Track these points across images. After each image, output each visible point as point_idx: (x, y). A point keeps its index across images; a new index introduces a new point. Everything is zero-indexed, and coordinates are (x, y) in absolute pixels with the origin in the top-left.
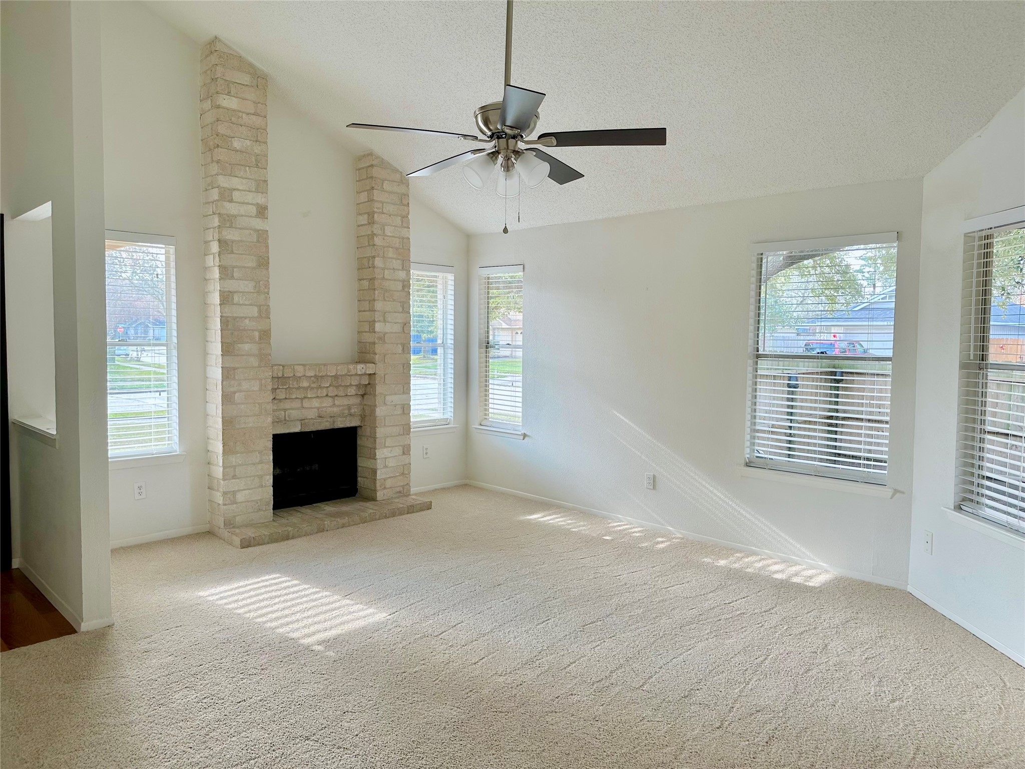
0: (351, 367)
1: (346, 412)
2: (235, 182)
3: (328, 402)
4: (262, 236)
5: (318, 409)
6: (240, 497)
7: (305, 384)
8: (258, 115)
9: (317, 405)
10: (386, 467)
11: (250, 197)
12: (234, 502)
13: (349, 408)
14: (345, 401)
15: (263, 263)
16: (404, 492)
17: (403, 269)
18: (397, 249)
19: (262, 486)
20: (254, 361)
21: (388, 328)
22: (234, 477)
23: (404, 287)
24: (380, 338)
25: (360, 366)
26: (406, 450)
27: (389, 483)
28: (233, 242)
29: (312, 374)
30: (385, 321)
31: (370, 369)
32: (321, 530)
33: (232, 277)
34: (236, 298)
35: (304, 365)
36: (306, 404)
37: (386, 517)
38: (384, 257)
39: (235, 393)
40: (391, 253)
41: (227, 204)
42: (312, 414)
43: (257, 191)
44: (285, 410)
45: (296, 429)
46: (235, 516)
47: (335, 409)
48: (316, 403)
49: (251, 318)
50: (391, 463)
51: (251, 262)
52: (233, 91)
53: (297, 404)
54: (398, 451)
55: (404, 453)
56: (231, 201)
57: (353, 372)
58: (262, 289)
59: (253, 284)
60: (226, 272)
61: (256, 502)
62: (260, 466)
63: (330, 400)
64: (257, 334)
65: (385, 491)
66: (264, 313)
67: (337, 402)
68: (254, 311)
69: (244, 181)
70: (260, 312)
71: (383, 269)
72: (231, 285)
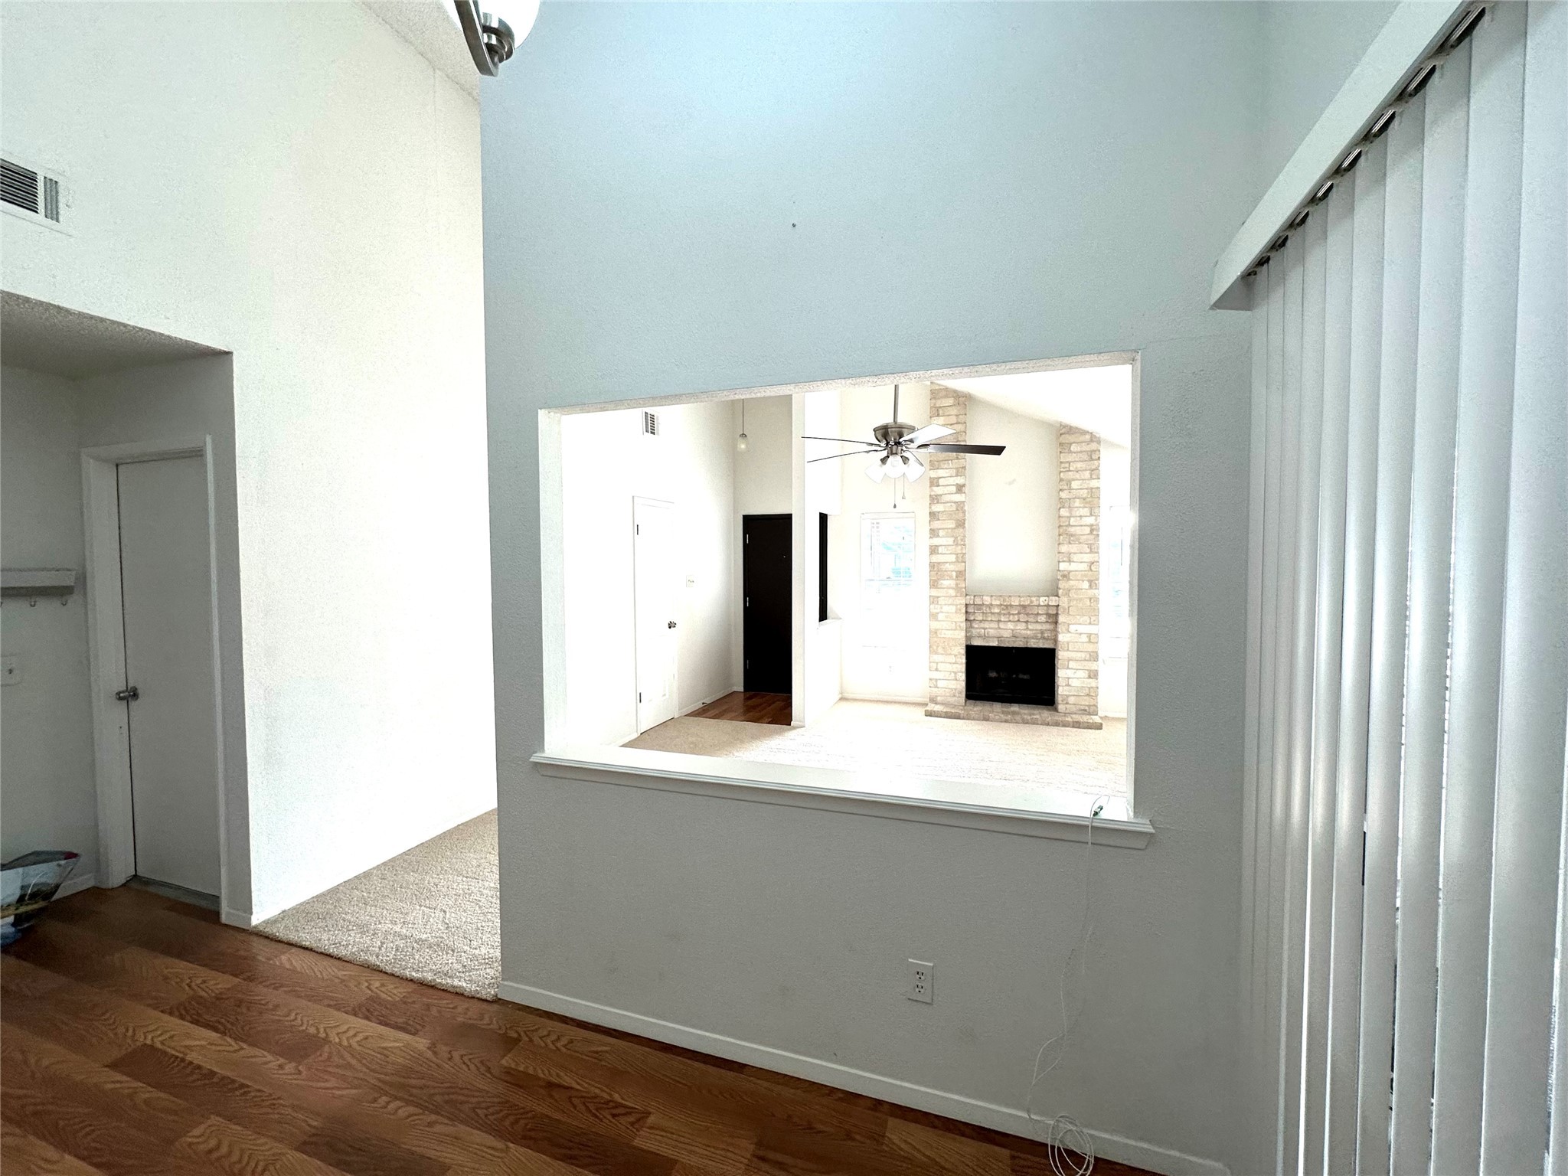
0: (1034, 599)
1: (1039, 635)
2: (941, 473)
3: (1021, 626)
4: (960, 506)
5: (1013, 630)
6: (940, 684)
7: (996, 610)
8: (959, 423)
9: (1012, 627)
10: (1068, 685)
11: (952, 481)
12: (936, 687)
13: (1042, 632)
14: (1039, 627)
15: (961, 524)
16: (1091, 710)
17: (1091, 515)
18: (1084, 499)
19: (956, 680)
20: (952, 592)
21: (1073, 567)
22: (937, 670)
23: (1092, 531)
24: (1064, 576)
25: (1042, 599)
26: (1093, 675)
27: (1072, 700)
28: (939, 512)
29: (998, 603)
30: (1070, 561)
31: (1053, 601)
32: (986, 719)
33: (938, 536)
34: (940, 550)
35: (992, 596)
36: (1002, 625)
37: (1048, 724)
38: (1069, 507)
39: (938, 613)
40: (1077, 503)
41: (935, 488)
42: (1006, 634)
43: (957, 476)
44: (985, 629)
45: (995, 644)
46: (937, 696)
47: (1029, 632)
48: (1010, 626)
49: (951, 563)
50: (1074, 683)
51: (951, 524)
52: (941, 412)
53: (994, 625)
54: (1083, 674)
55: (1090, 677)
56: (938, 486)
57: (1035, 603)
58: (960, 542)
59: (953, 539)
60: (934, 533)
61: (952, 689)
62: (955, 665)
63: (1024, 624)
64: (954, 574)
65: (1068, 706)
66: (961, 558)
67: (1030, 627)
68: (953, 558)
69: (948, 471)
70: (957, 558)
71: (1069, 517)
72: (936, 541)
